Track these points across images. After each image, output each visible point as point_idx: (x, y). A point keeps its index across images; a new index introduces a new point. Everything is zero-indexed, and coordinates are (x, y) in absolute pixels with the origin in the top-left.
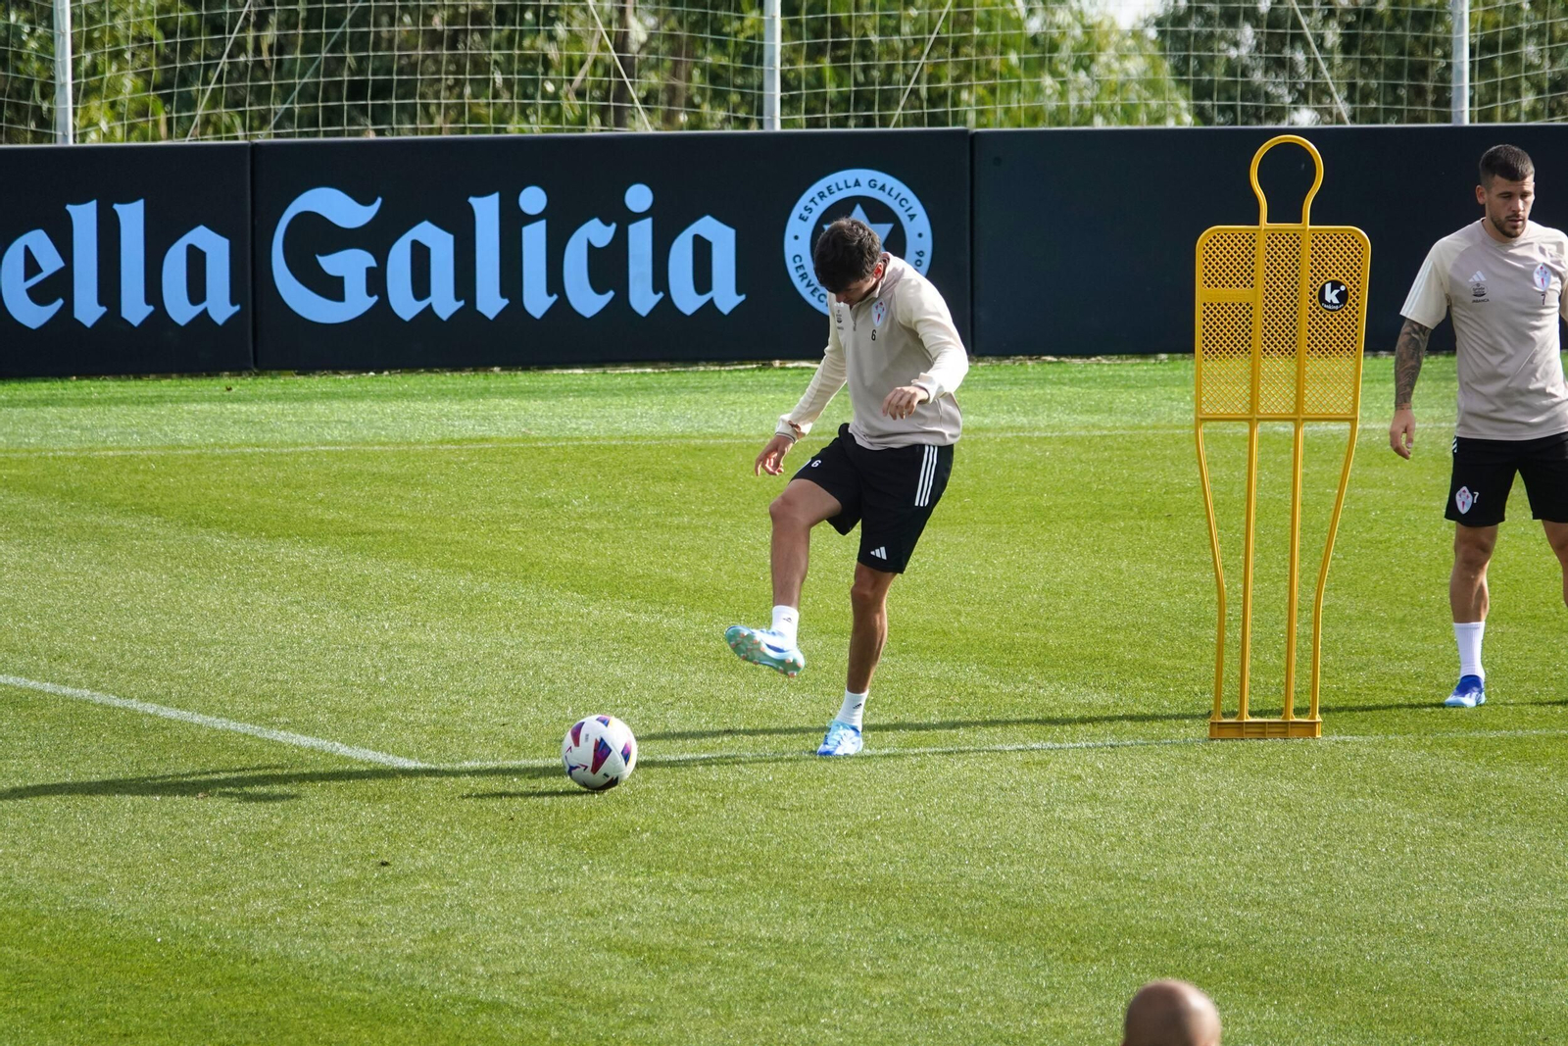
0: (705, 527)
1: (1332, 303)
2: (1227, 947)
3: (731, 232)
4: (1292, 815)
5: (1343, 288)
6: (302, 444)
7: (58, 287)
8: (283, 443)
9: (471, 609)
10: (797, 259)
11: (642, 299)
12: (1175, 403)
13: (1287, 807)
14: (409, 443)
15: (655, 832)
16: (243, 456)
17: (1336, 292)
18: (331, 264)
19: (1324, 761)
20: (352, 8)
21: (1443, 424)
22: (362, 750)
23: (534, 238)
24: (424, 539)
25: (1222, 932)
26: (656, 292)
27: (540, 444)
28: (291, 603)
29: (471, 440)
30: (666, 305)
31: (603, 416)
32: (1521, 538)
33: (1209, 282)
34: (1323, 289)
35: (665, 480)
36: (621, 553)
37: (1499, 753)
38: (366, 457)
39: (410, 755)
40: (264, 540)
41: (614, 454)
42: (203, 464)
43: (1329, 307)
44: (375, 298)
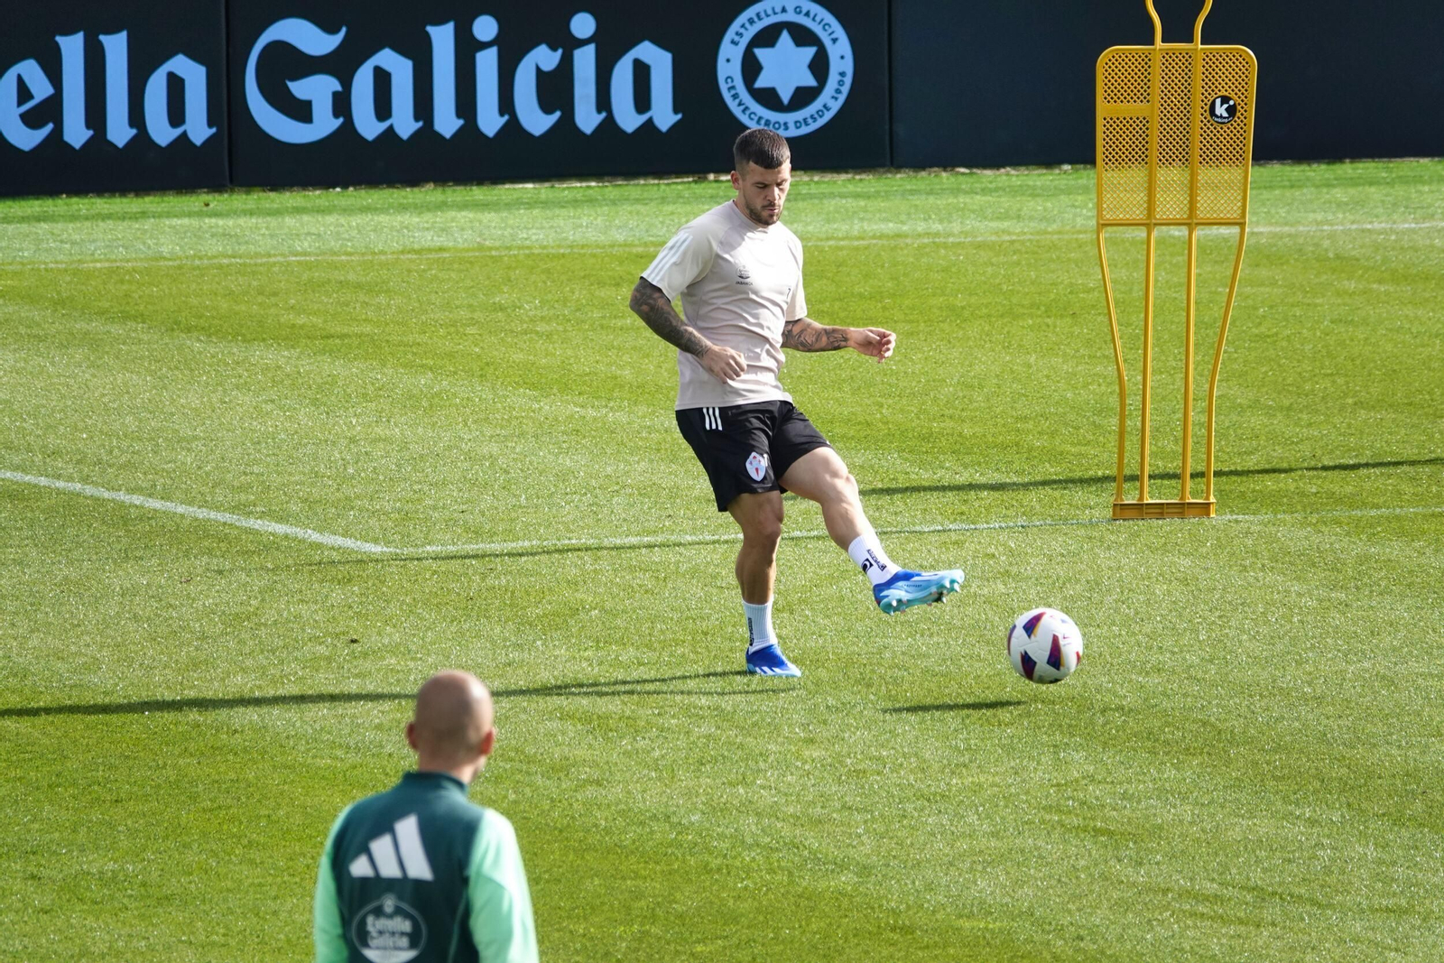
1: (1221, 117)
2: (1131, 710)
4: (1189, 588)
5: (1232, 103)
6: (274, 255)
7: (49, 111)
8: (257, 255)
9: (431, 406)
10: (729, 80)
11: (587, 118)
12: (1078, 210)
13: (1184, 582)
14: (373, 253)
15: (603, 610)
16: (220, 267)
17: (1226, 106)
18: (301, 88)
19: (1218, 539)
21: (1326, 228)
22: (332, 537)
23: (487, 63)
24: (388, 341)
25: (1125, 696)
26: (599, 112)
27: (493, 253)
28: (266, 402)
29: (430, 250)
30: (609, 125)
31: (552, 227)
32: (1397, 331)
33: (1109, 98)
34: (1213, 104)
35: (610, 285)
36: (569, 352)
37: (1379, 529)
38: (334, 266)
39: (376, 541)
40: (240, 343)
41: (562, 261)
42: (183, 274)
43: (1220, 120)
44: (341, 120)
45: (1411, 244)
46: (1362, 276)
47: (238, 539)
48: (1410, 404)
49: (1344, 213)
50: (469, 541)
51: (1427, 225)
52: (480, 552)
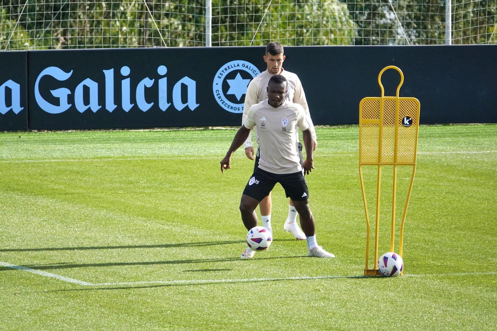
0: (186, 192)
1: (407, 124)
3: (194, 82)
4: (393, 305)
5: (410, 119)
6: (46, 159)
8: (40, 158)
9: (106, 224)
10: (217, 91)
11: (164, 105)
12: (349, 144)
13: (392, 302)
14: (83, 159)
15: (171, 311)
16: (25, 163)
17: (408, 120)
18: (55, 93)
19: (404, 284)
20: (63, 4)
21: (443, 153)
22: (70, 279)
23: (126, 84)
24: (89, 196)
26: (168, 103)
27: (128, 159)
28: (43, 221)
29: (104, 157)
30: (172, 108)
31: (150, 148)
32: (471, 197)
33: (364, 117)
34: (404, 119)
35: (173, 173)
36: (158, 201)
37: (465, 281)
38: (68, 164)
39: (86, 281)
40: (33, 196)
41: (154, 163)
42: (11, 166)
43: (406, 126)
44: (71, 105)
45: (476, 161)
46: (457, 173)
47: (33, 279)
48: (476, 228)
49: (450, 146)
50: (120, 281)
51: (482, 152)
52: (125, 286)
